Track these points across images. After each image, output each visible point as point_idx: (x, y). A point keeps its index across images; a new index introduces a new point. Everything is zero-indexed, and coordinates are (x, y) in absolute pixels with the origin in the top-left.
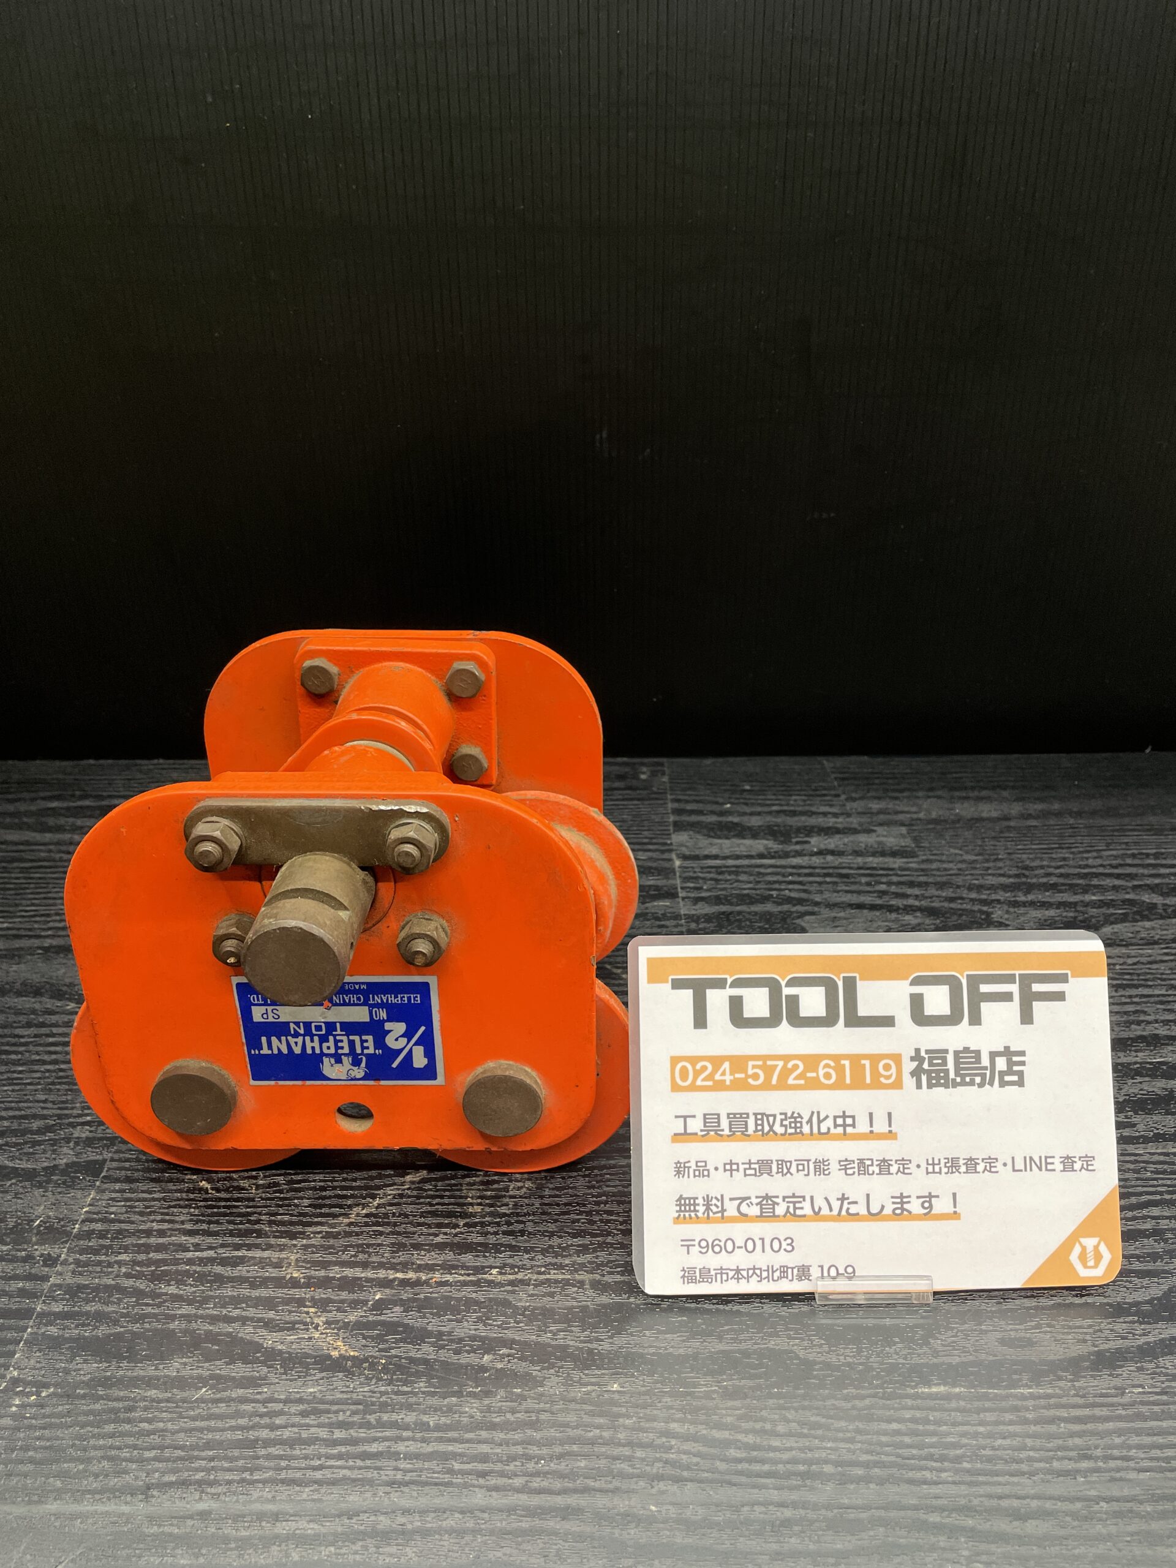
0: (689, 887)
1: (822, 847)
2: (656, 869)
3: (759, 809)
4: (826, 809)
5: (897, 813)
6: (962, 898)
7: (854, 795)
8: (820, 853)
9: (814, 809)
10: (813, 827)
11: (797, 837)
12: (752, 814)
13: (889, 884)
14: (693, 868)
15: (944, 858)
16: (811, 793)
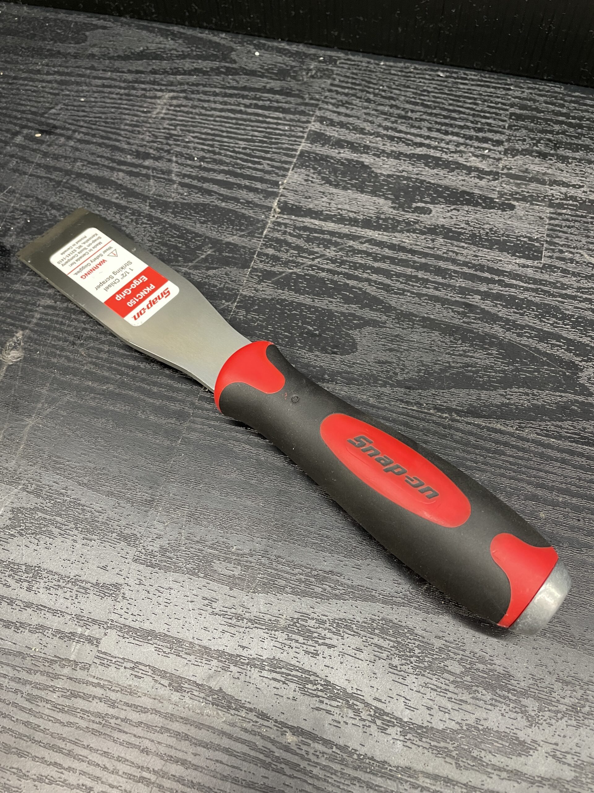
0: (267, 255)
1: (441, 221)
2: (247, 218)
3: (403, 148)
4: (474, 162)
5: (554, 183)
6: (558, 337)
7: (519, 146)
8: (433, 231)
9: (461, 160)
10: (447, 188)
11: (422, 201)
12: (390, 155)
13: (486, 295)
14: (286, 225)
15: (571, 267)
16: (473, 133)
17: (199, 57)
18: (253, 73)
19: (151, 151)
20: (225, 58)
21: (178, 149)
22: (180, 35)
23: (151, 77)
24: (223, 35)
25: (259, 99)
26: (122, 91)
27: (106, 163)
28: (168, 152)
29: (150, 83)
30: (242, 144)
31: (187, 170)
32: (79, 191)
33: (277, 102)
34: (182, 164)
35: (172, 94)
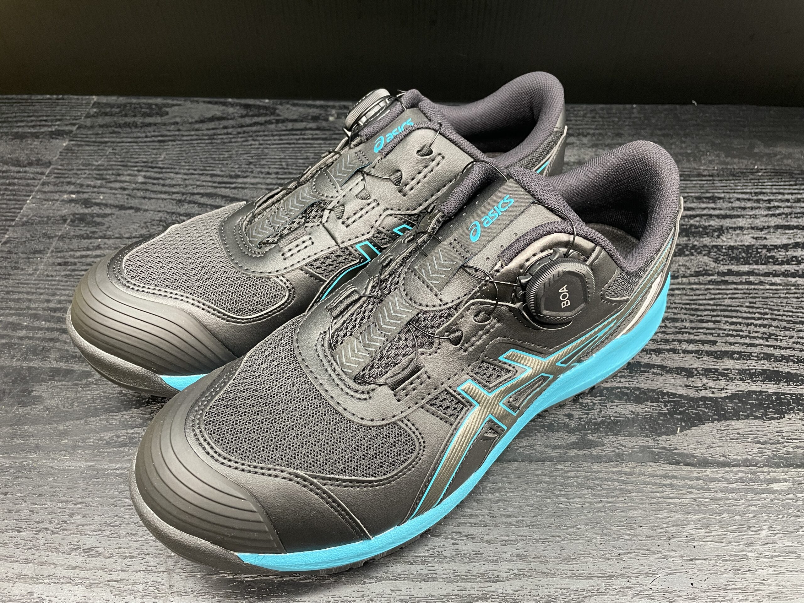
17: (253, 116)
18: (295, 121)
19: (240, 173)
20: (273, 114)
21: (259, 170)
22: (237, 104)
23: (225, 131)
24: (267, 101)
25: (304, 134)
26: (207, 142)
27: (210, 184)
28: (252, 172)
29: (225, 134)
30: (301, 161)
31: (269, 181)
32: (195, 203)
33: (316, 134)
34: (264, 178)
35: (243, 139)
